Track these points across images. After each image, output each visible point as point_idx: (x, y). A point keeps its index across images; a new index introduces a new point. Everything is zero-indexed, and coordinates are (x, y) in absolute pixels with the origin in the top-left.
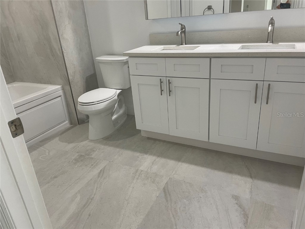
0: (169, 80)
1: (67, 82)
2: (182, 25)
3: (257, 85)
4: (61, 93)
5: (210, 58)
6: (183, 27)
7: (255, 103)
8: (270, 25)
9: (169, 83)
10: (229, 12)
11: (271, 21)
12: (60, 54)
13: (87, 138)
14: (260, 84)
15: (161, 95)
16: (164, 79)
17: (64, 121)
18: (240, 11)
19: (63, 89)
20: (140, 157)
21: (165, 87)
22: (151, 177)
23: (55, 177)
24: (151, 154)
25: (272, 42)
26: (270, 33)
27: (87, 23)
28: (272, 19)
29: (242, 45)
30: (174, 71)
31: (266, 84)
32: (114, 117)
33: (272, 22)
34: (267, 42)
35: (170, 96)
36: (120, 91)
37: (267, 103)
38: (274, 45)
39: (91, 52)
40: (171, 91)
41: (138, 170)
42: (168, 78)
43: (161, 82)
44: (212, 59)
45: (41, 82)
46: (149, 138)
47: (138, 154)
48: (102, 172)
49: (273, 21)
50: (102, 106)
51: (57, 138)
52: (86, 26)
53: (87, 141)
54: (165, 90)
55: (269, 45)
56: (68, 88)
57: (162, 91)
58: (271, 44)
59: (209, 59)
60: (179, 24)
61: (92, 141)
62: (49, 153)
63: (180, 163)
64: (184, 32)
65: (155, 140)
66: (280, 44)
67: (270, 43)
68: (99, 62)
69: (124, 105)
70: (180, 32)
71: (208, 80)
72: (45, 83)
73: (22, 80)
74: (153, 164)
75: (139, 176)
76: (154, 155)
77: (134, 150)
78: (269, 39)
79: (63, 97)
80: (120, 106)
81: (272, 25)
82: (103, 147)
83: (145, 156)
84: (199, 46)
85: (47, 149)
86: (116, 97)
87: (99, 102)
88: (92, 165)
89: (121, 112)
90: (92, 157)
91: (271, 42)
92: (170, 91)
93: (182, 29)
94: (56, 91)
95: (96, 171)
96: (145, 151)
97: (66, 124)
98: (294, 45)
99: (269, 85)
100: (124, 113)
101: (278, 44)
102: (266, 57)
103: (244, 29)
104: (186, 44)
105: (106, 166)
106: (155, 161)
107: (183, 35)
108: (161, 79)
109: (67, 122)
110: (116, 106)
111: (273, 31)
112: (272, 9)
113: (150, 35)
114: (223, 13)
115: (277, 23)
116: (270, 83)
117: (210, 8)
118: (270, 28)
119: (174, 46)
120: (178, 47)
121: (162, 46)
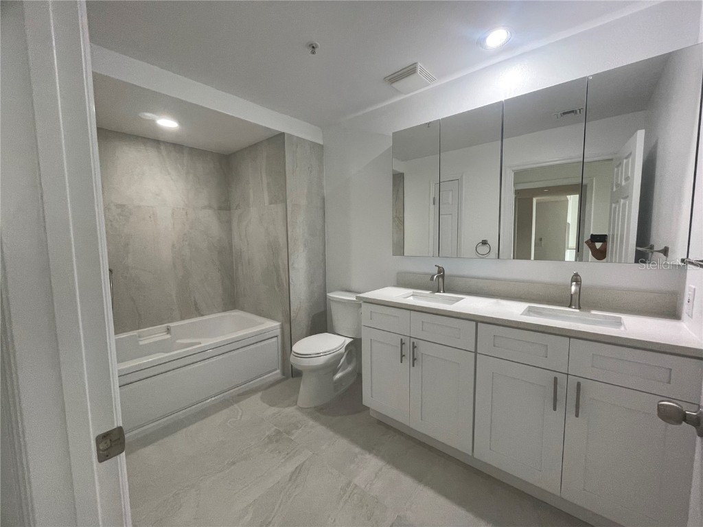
0: (413, 343)
1: (288, 320)
2: (439, 267)
3: (556, 379)
4: (278, 332)
5: (477, 322)
6: (441, 271)
7: (555, 409)
8: (574, 283)
9: (414, 347)
10: (514, 258)
11: (575, 277)
12: (286, 286)
13: (295, 402)
14: (562, 379)
15: (401, 362)
16: (406, 340)
17: (275, 370)
18: (530, 259)
19: (282, 328)
20: (359, 456)
21: (407, 351)
22: (367, 506)
23: (234, 463)
24: (378, 454)
25: (580, 308)
26: (573, 297)
28: (576, 275)
29: (529, 306)
30: (422, 330)
31: (573, 381)
32: (338, 376)
33: (576, 279)
34: (570, 306)
35: (413, 366)
36: (350, 340)
37: (577, 415)
38: (582, 313)
39: (325, 285)
40: (415, 359)
41: (350, 482)
42: (412, 340)
43: (402, 344)
44: (479, 324)
45: (260, 314)
46: (380, 422)
47: (357, 450)
48: (298, 471)
49: (578, 278)
50: (321, 361)
51: (260, 394)
52: (324, 255)
53: (295, 407)
54: (407, 356)
55: (574, 312)
56: (287, 327)
57: (402, 356)
58: (578, 311)
60: (436, 265)
61: (301, 409)
62: (241, 417)
63: (421, 487)
64: (443, 277)
65: (388, 427)
66: (593, 312)
67: (575, 308)
68: (331, 300)
69: (354, 359)
70: (436, 276)
71: (473, 354)
72: (264, 316)
73: (242, 309)
74: (376, 475)
75: (349, 497)
76: (383, 458)
77: (354, 441)
78: (573, 303)
79: (280, 337)
80: (349, 361)
81: (577, 284)
82: (311, 422)
83: (368, 456)
84: (463, 298)
85: (242, 410)
86: (343, 350)
87: (318, 355)
88: (287, 454)
89: (349, 369)
90: (293, 438)
91: (577, 307)
92: (414, 359)
93: (439, 272)
94: (273, 329)
95: (290, 468)
96: (369, 448)
97: (277, 373)
98: (621, 318)
99: (579, 385)
100: (354, 370)
101: (589, 312)
102: (570, 337)
104: (444, 292)
105: (305, 462)
106: (380, 470)
107: (441, 279)
108: (402, 340)
109: (278, 371)
110: (342, 360)
111: (579, 292)
112: (576, 260)
114: (498, 258)
115: (585, 281)
116: (580, 380)
117: (484, 243)
118: (573, 288)
119: (428, 292)
120: (432, 295)
121: (411, 291)
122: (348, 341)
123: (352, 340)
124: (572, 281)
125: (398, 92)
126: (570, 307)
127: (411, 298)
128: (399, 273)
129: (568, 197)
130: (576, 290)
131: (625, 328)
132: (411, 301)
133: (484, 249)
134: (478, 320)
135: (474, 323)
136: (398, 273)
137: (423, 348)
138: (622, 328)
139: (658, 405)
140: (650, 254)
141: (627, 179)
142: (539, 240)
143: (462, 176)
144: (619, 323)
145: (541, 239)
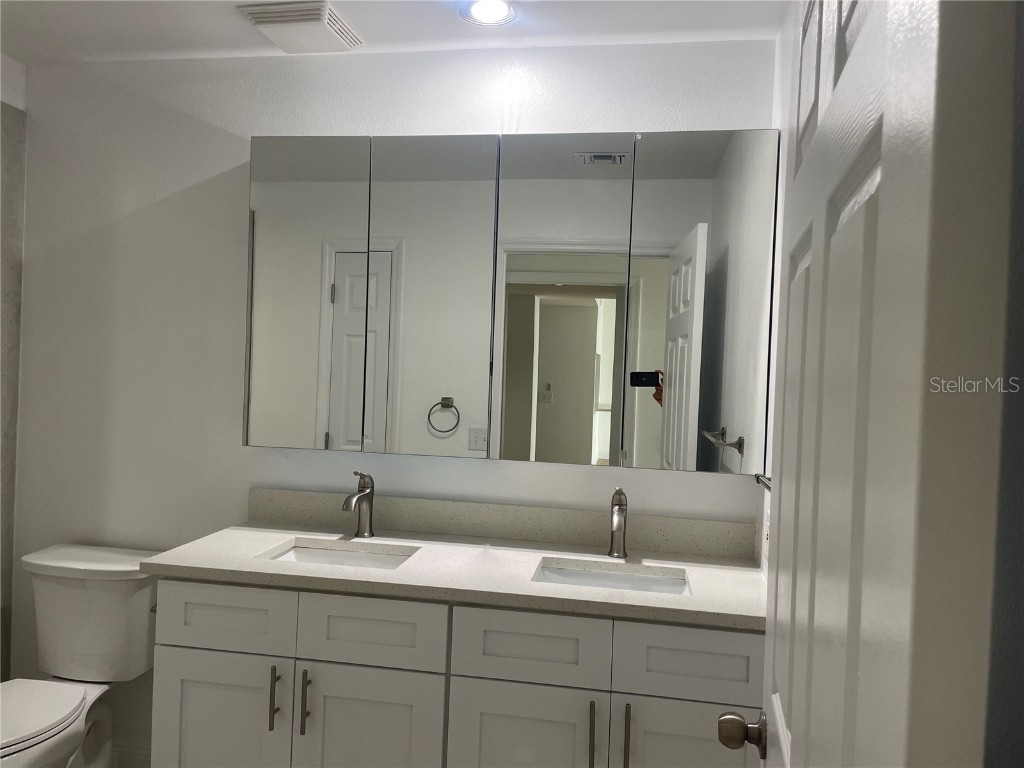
0: (305, 673)
2: (362, 476)
3: (592, 705)
5: (451, 606)
6: (366, 483)
8: (617, 508)
9: (306, 682)
11: (617, 497)
14: (602, 700)
15: (271, 728)
16: (286, 668)
21: (287, 697)
25: (625, 556)
26: (615, 535)
27: (15, 424)
28: (619, 493)
29: (544, 558)
30: (328, 638)
31: (619, 701)
33: (619, 500)
35: (303, 732)
36: (103, 689)
38: (631, 565)
40: (309, 713)
42: (302, 666)
43: (275, 678)
44: (454, 607)
49: (623, 497)
54: (287, 709)
55: (617, 565)
57: (274, 710)
58: (622, 561)
59: (446, 607)
60: (356, 473)
64: (370, 498)
66: (647, 563)
67: (618, 557)
68: (33, 574)
69: (108, 746)
70: (355, 500)
71: (443, 678)
78: (615, 546)
81: (621, 508)
84: (418, 548)
86: (79, 723)
91: (622, 554)
92: (305, 714)
93: (362, 489)
99: (628, 707)
101: (640, 562)
102: (614, 619)
103: (546, 506)
104: (372, 535)
107: (365, 506)
108: (274, 669)
111: (624, 527)
113: (250, 489)
115: (632, 503)
116: (630, 700)
117: (447, 404)
118: (616, 519)
119: (335, 537)
120: (345, 544)
121: (289, 537)
122: (95, 692)
123: (105, 688)
124: (613, 506)
125: (268, 43)
126: (610, 554)
127: (291, 557)
128: (255, 490)
129: (598, 300)
130: (619, 522)
131: (691, 591)
132: (293, 564)
133: (444, 419)
134: (452, 601)
135: (445, 608)
136: (252, 489)
137: (328, 681)
138: (686, 592)
139: (720, 723)
140: (721, 449)
141: (686, 303)
142: (546, 387)
143: (399, 246)
144: (681, 580)
145: (549, 387)
